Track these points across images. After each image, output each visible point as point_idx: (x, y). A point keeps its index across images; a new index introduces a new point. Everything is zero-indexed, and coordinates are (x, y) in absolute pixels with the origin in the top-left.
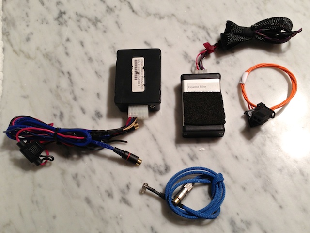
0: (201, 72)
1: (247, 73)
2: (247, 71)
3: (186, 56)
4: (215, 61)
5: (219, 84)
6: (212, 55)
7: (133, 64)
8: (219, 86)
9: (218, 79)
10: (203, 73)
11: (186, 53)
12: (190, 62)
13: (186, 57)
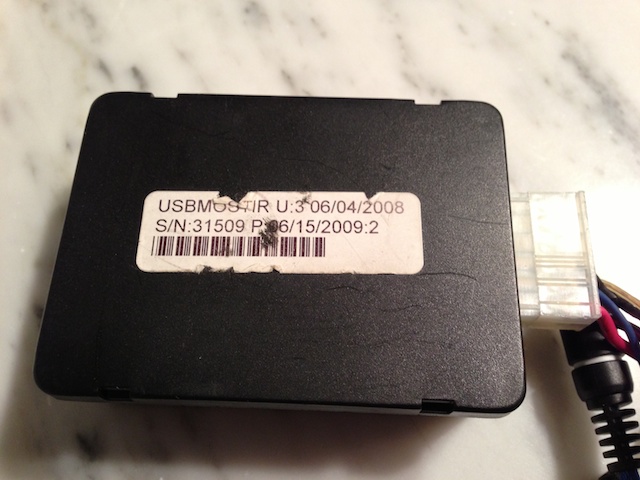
7: (191, 264)
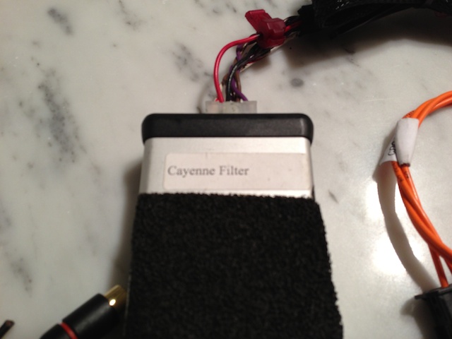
0: (231, 108)
1: (413, 122)
2: (410, 115)
3: (184, 58)
4: (285, 80)
5: (305, 162)
6: (278, 59)
8: (306, 169)
9: (302, 141)
10: (237, 111)
11: (184, 48)
12: (195, 78)
13: (185, 62)
